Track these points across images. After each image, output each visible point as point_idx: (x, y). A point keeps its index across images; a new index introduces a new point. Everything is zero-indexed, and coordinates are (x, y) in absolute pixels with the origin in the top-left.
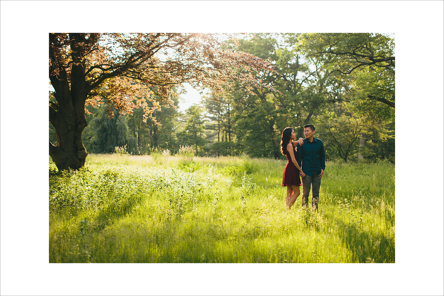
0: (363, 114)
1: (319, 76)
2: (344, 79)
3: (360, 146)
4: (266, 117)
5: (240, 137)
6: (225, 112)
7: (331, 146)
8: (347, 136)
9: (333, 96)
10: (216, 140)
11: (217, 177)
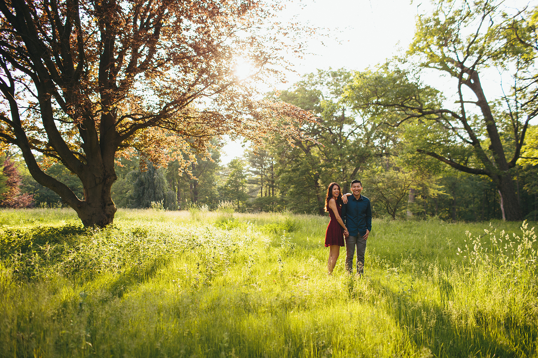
0: (411, 168)
1: (366, 129)
2: (392, 132)
3: (409, 202)
4: (311, 171)
5: (283, 192)
6: (269, 166)
7: (378, 202)
8: (395, 191)
9: (380, 149)
10: (259, 195)
11: (256, 235)
